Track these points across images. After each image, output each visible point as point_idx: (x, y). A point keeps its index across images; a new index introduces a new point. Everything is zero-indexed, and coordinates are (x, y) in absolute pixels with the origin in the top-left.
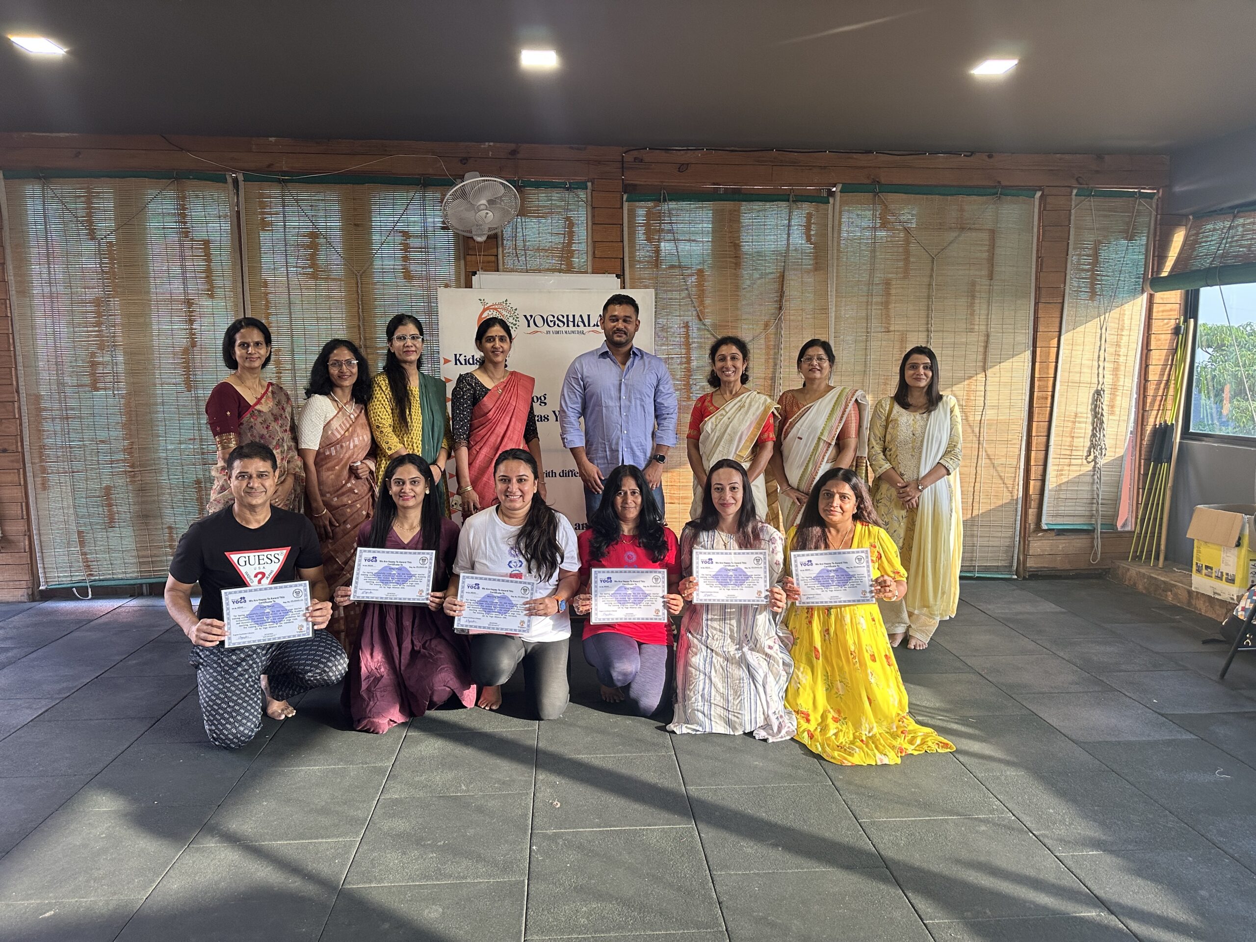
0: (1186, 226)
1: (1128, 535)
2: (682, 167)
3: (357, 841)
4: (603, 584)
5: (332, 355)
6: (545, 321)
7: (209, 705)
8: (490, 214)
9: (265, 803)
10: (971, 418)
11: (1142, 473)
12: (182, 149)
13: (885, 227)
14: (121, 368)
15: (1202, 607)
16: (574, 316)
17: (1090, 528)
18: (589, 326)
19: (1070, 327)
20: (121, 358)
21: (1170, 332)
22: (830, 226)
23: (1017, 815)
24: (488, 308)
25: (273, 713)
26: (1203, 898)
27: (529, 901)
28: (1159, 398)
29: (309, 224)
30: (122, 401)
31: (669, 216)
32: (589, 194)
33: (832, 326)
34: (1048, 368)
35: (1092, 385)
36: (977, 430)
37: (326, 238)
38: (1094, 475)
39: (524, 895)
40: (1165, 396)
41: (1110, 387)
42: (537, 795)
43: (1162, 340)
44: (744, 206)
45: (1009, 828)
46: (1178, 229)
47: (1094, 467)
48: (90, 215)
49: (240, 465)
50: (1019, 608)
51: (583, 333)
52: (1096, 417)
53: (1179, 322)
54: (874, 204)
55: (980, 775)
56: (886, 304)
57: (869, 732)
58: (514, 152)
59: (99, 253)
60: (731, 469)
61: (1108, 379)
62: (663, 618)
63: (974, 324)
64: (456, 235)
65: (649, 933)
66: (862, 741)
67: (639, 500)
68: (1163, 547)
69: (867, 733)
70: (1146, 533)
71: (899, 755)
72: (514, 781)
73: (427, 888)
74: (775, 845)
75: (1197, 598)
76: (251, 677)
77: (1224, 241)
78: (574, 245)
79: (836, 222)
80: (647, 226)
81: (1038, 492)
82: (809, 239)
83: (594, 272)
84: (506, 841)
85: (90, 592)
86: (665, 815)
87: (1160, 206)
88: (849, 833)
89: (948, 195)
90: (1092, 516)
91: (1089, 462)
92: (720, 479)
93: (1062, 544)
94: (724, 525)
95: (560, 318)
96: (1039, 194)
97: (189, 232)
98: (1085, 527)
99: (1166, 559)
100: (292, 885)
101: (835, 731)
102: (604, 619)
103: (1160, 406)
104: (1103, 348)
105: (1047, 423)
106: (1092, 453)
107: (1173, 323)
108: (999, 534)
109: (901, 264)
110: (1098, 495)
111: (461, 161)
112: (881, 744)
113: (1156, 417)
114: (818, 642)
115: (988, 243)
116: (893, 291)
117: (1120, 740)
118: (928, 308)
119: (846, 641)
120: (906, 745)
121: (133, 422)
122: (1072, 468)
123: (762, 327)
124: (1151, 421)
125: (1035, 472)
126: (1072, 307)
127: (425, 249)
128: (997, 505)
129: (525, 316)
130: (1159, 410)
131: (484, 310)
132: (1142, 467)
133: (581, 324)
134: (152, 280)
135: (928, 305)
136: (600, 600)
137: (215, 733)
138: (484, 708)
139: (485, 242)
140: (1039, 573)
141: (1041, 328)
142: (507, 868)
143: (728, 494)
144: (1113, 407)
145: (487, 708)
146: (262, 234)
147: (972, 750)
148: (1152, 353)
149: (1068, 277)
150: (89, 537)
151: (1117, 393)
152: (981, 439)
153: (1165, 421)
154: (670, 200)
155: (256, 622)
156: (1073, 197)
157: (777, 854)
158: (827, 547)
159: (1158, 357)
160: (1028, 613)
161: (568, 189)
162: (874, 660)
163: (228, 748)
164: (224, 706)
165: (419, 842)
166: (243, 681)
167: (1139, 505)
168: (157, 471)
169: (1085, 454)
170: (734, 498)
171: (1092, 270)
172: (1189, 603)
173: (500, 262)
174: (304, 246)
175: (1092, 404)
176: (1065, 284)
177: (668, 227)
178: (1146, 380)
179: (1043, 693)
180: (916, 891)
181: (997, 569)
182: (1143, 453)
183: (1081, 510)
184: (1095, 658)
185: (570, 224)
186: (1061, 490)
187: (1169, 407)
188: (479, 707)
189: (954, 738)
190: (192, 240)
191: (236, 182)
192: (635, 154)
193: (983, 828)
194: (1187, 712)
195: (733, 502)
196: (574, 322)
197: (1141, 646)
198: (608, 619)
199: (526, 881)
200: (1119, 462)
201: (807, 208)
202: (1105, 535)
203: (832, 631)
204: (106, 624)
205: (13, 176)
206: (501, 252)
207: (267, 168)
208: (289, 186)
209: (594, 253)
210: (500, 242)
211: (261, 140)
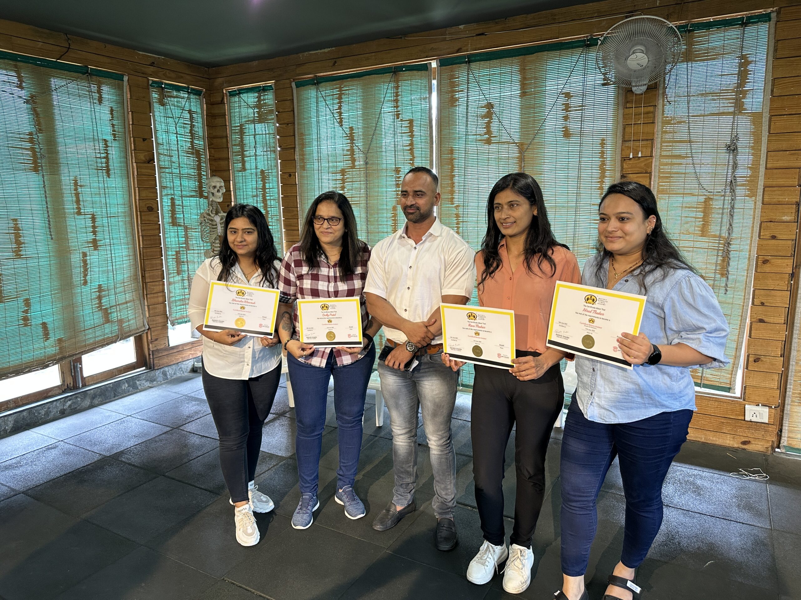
32: (773, 27)
37: (499, 107)
48: (340, 108)
59: (345, 136)
64: (617, 89)
78: (748, 85)
97: (400, 114)
139: (644, 93)
146: (451, 109)
161: (745, 25)
173: (660, 112)
185: (745, 62)
190: (402, 120)
205: (300, 85)
206: (661, 101)
207: (457, 52)
208: (473, 65)
209: (772, 91)
210: (661, 92)
211: (453, 29)
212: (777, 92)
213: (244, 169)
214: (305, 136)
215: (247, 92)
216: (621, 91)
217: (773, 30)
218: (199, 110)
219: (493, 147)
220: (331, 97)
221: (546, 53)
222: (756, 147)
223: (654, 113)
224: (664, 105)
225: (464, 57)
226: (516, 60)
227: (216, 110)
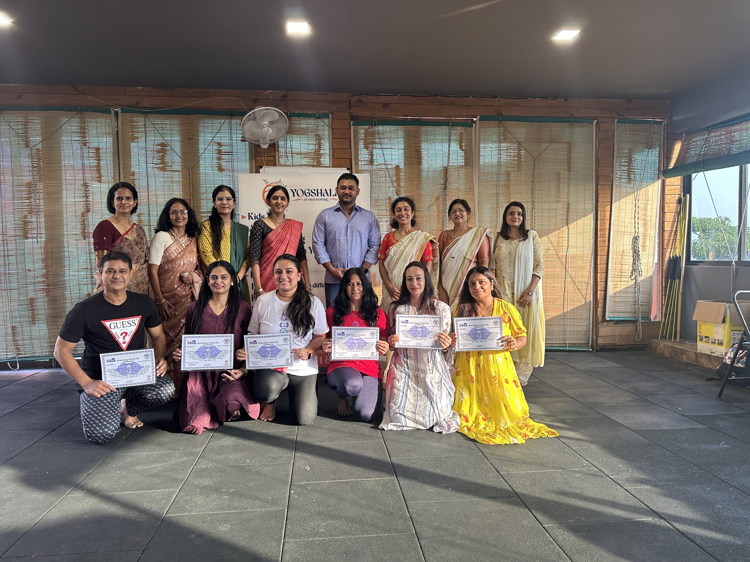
0: (681, 140)
1: (657, 324)
2: (386, 106)
3: (177, 491)
4: (339, 336)
5: (172, 207)
6: (304, 193)
7: (86, 415)
8: (270, 130)
9: (119, 472)
10: (560, 254)
11: (664, 286)
12: (84, 94)
13: (506, 141)
14: (43, 225)
15: (704, 362)
16: (321, 190)
17: (635, 319)
18: (331, 195)
19: (618, 199)
20: (42, 220)
21: (675, 202)
22: (473, 140)
23: (599, 468)
24: (269, 185)
25: (128, 424)
26: (718, 509)
27: (288, 520)
28: (671, 241)
29: (160, 138)
30: (43, 245)
31: (379, 134)
32: (330, 121)
33: (476, 199)
34: (605, 223)
35: (632, 234)
36: (564, 261)
37: (171, 147)
38: (635, 287)
39: (285, 517)
40: (675, 240)
41: (643, 234)
42: (296, 464)
43: (671, 206)
44: (424, 128)
45: (594, 475)
46: (677, 142)
47: (635, 283)
48: (26, 132)
49: (109, 264)
50: (595, 365)
51: (326, 200)
52: (635, 252)
53: (681, 196)
54: (499, 127)
55: (575, 449)
56: (508, 186)
57: (505, 425)
58: (285, 96)
59: (31, 156)
60: (417, 267)
61: (641, 230)
62: (376, 357)
63: (560, 198)
64: (250, 144)
65: (366, 536)
66: (501, 430)
67: (361, 289)
68: (678, 329)
69: (504, 426)
70: (668, 322)
71: (524, 438)
72: (280, 457)
73: (221, 515)
74: (446, 488)
75: (701, 357)
76: (115, 398)
77: (704, 147)
78: (321, 151)
79: (477, 138)
80: (365, 140)
81: (602, 297)
82: (461, 148)
83: (333, 167)
84: (274, 489)
85: (18, 365)
86: (377, 473)
87: (666, 128)
88: (494, 479)
89: (542, 122)
90: (635, 312)
91: (632, 280)
92: (410, 273)
93: (619, 330)
94: (413, 301)
95: (313, 191)
96: (595, 122)
97: (87, 143)
98: (632, 319)
99: (681, 338)
100: (132, 515)
101: (484, 426)
102: (339, 358)
103: (672, 245)
104: (637, 212)
105: (606, 256)
106: (634, 274)
107: (677, 196)
108: (580, 324)
109: (516, 162)
110: (639, 300)
111: (253, 101)
112: (513, 432)
113: (670, 253)
114: (473, 373)
115: (566, 150)
116: (512, 178)
117: (660, 429)
118: (533, 189)
119: (490, 370)
120: (528, 433)
121: (49, 258)
122: (622, 283)
123: (434, 199)
124: (668, 255)
125: (601, 286)
126: (618, 187)
127: (230, 153)
128: (578, 306)
129: (292, 190)
130: (672, 248)
131: (267, 186)
132: (664, 283)
133: (325, 194)
134: (64, 172)
135: (533, 186)
136: (337, 346)
137: (89, 433)
138: (264, 420)
139: (268, 148)
140: (606, 347)
141: (600, 200)
142: (274, 503)
143: (415, 282)
144: (644, 246)
145: (266, 420)
146: (132, 144)
147: (569, 436)
148: (666, 214)
149: (614, 170)
150: (19, 330)
151: (647, 239)
152: (567, 266)
153: (676, 255)
154: (379, 125)
155: (122, 374)
156: (616, 123)
157: (448, 493)
158: (476, 315)
159: (669, 217)
160: (600, 368)
161: (317, 118)
162: (507, 383)
163: (97, 443)
164: (96, 415)
165: (217, 490)
166: (109, 400)
167: (663, 306)
168: (64, 288)
169: (630, 275)
170: (419, 284)
171: (629, 166)
172: (696, 361)
173: (277, 160)
174: (158, 152)
175: (632, 245)
176: (613, 174)
177: (377, 140)
178: (663, 231)
179: (612, 407)
180: (537, 510)
181: (580, 345)
182: (664, 274)
183: (629, 308)
184: (642, 389)
185: (319, 138)
186: (616, 297)
187: (678, 246)
188: (260, 419)
189: (558, 430)
190: (89, 148)
191: (116, 113)
192: (357, 97)
193: (578, 475)
194: (700, 414)
195: (419, 287)
196: (321, 193)
197: (669, 382)
198: (342, 358)
199: (286, 510)
200: (650, 280)
201: (459, 129)
202: (644, 324)
203: (481, 365)
204: (27, 382)
206: (277, 155)
207: (137, 104)
208: (149, 115)
209: (333, 155)
210: (277, 149)
211: (132, 89)
212: (336, 156)
216: (253, 146)
217: (331, 123)
219: (168, 173)
220: (16, 123)
221: (203, 115)
223: (274, 161)
224: (279, 157)
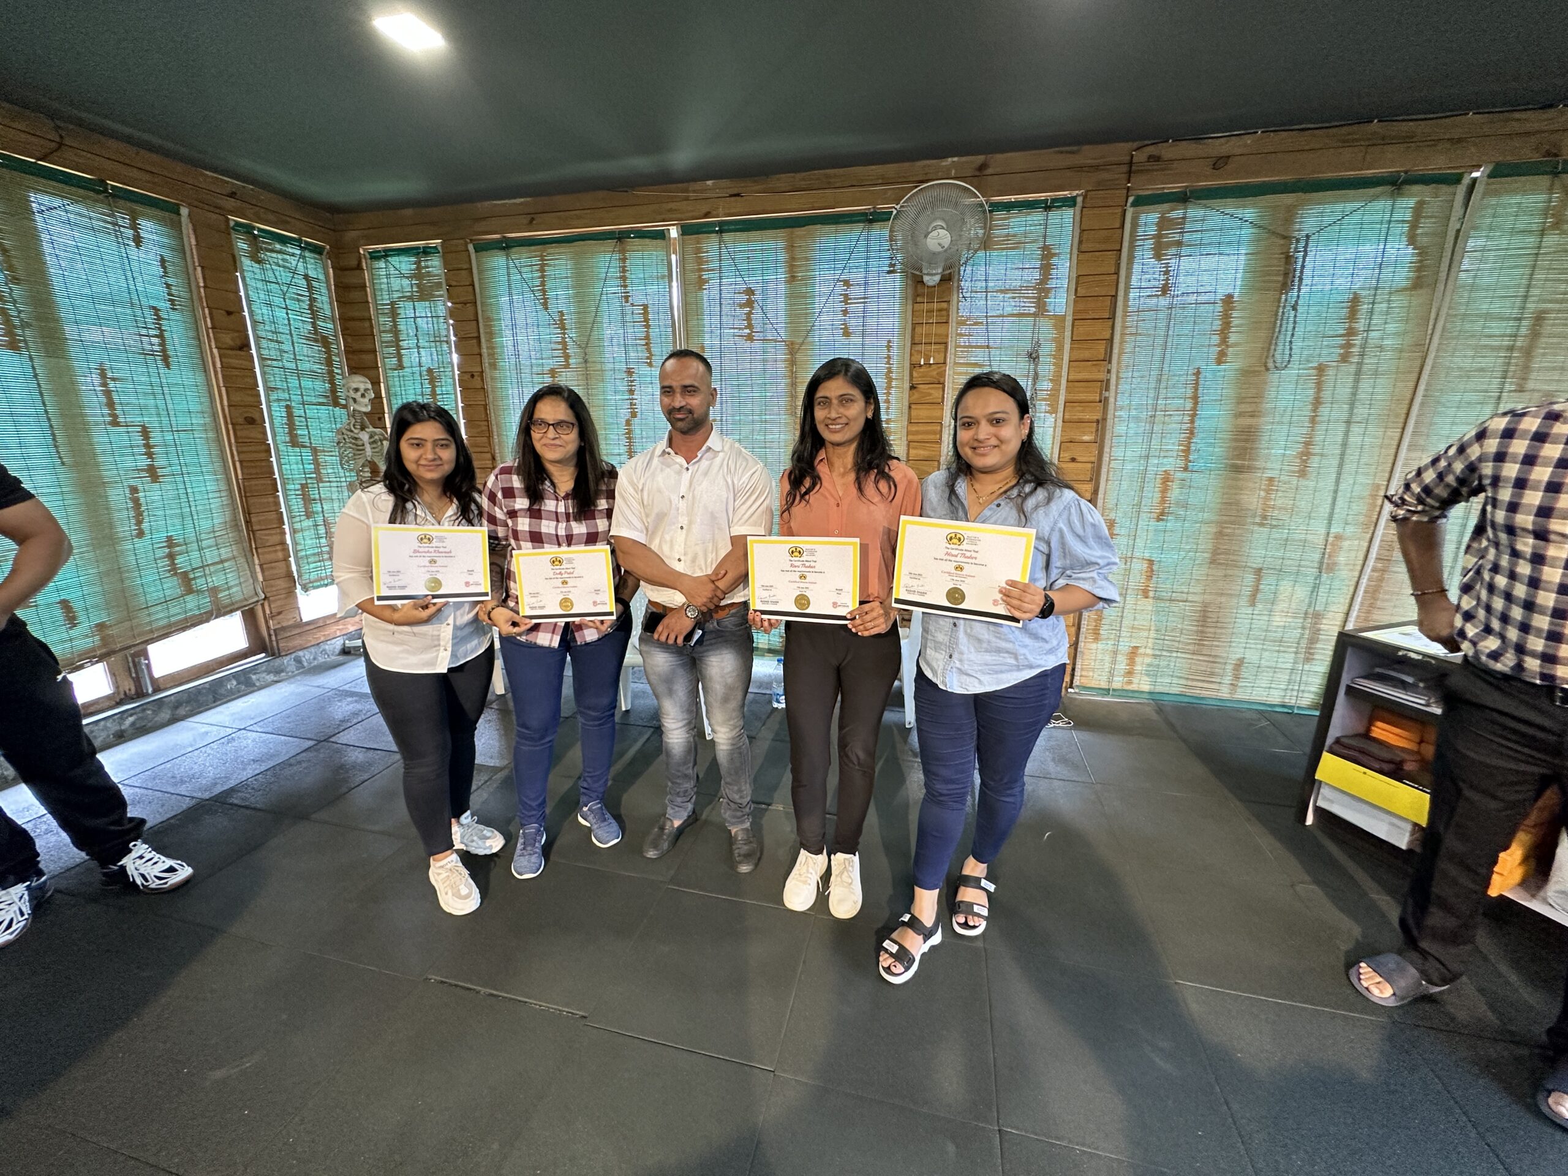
2: (1219, 163)
32: (1078, 214)
48: (543, 284)
54: (1549, 192)
58: (982, 167)
59: (552, 323)
64: (906, 277)
78: (1051, 282)
79: (1465, 223)
82: (1412, 241)
97: (630, 297)
123: (1313, 372)
127: (866, 299)
139: (937, 284)
146: (699, 293)
161: (1048, 209)
174: (740, 304)
185: (1047, 254)
190: (632, 305)
192: (1151, 150)
201: (1419, 193)
205: (481, 248)
206: (955, 296)
207: (706, 215)
208: (727, 237)
209: (1076, 290)
210: (955, 285)
211: (698, 185)
212: (1081, 292)
213: (400, 366)
214: (493, 320)
215: (398, 255)
216: (910, 282)
217: (1078, 218)
218: (322, 277)
219: (757, 345)
220: (529, 269)
221: (819, 226)
222: (1058, 355)
223: (947, 310)
224: (959, 301)
225: (713, 224)
226: (782, 233)
227: (351, 279)
